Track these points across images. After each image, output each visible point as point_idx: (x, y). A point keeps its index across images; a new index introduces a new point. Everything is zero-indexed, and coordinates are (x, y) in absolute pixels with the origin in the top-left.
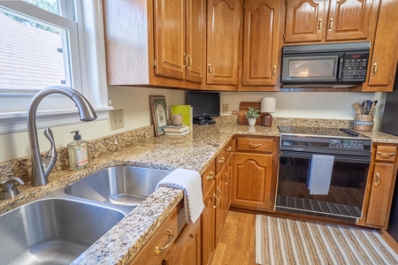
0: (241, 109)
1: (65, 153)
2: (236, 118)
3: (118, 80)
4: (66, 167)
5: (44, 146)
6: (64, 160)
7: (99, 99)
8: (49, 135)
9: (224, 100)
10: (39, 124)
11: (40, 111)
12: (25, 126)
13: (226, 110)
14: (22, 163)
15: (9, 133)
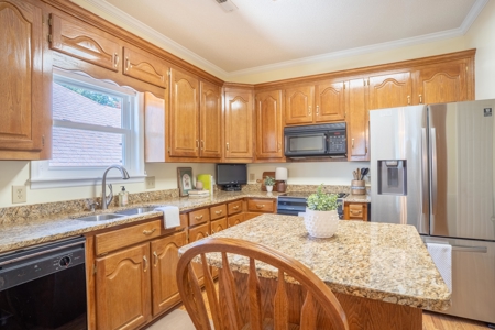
0: (264, 178)
1: (117, 198)
2: (260, 185)
3: (150, 160)
4: (117, 205)
5: (108, 193)
6: (116, 200)
7: (138, 170)
8: (111, 187)
9: (251, 170)
10: (107, 182)
11: (107, 176)
12: (101, 182)
13: (252, 179)
14: (98, 199)
15: (95, 185)
